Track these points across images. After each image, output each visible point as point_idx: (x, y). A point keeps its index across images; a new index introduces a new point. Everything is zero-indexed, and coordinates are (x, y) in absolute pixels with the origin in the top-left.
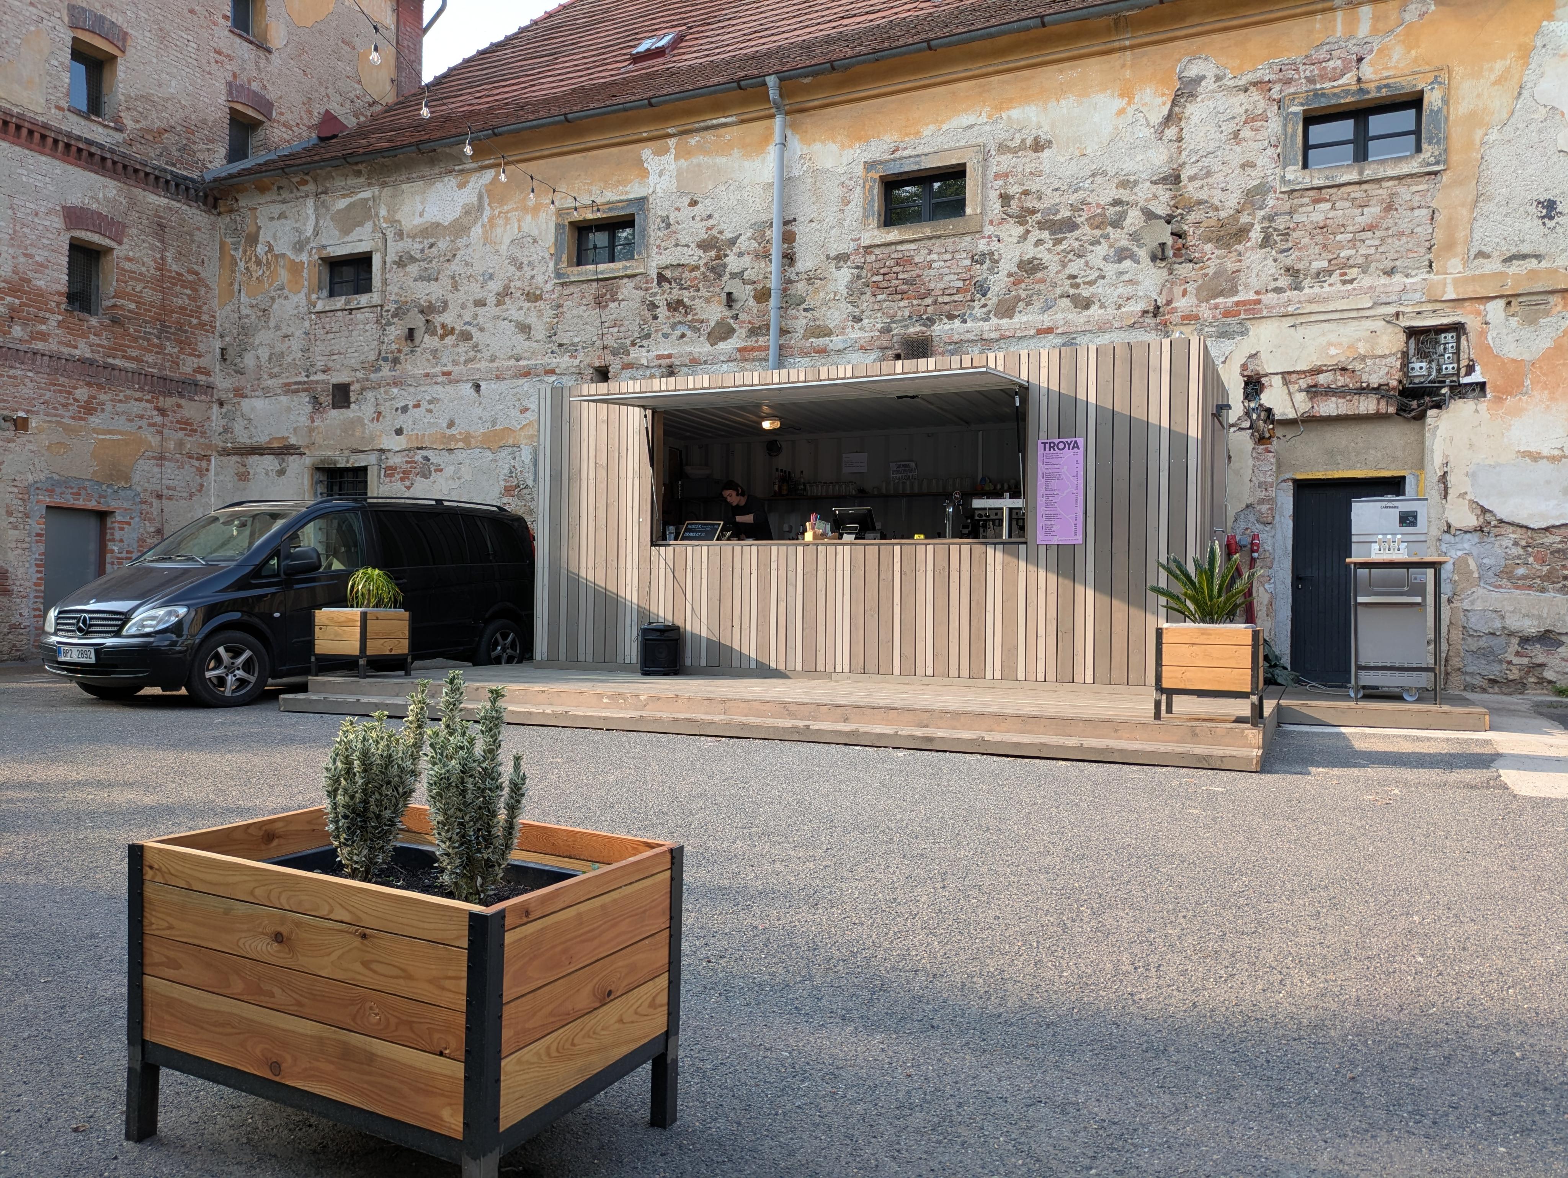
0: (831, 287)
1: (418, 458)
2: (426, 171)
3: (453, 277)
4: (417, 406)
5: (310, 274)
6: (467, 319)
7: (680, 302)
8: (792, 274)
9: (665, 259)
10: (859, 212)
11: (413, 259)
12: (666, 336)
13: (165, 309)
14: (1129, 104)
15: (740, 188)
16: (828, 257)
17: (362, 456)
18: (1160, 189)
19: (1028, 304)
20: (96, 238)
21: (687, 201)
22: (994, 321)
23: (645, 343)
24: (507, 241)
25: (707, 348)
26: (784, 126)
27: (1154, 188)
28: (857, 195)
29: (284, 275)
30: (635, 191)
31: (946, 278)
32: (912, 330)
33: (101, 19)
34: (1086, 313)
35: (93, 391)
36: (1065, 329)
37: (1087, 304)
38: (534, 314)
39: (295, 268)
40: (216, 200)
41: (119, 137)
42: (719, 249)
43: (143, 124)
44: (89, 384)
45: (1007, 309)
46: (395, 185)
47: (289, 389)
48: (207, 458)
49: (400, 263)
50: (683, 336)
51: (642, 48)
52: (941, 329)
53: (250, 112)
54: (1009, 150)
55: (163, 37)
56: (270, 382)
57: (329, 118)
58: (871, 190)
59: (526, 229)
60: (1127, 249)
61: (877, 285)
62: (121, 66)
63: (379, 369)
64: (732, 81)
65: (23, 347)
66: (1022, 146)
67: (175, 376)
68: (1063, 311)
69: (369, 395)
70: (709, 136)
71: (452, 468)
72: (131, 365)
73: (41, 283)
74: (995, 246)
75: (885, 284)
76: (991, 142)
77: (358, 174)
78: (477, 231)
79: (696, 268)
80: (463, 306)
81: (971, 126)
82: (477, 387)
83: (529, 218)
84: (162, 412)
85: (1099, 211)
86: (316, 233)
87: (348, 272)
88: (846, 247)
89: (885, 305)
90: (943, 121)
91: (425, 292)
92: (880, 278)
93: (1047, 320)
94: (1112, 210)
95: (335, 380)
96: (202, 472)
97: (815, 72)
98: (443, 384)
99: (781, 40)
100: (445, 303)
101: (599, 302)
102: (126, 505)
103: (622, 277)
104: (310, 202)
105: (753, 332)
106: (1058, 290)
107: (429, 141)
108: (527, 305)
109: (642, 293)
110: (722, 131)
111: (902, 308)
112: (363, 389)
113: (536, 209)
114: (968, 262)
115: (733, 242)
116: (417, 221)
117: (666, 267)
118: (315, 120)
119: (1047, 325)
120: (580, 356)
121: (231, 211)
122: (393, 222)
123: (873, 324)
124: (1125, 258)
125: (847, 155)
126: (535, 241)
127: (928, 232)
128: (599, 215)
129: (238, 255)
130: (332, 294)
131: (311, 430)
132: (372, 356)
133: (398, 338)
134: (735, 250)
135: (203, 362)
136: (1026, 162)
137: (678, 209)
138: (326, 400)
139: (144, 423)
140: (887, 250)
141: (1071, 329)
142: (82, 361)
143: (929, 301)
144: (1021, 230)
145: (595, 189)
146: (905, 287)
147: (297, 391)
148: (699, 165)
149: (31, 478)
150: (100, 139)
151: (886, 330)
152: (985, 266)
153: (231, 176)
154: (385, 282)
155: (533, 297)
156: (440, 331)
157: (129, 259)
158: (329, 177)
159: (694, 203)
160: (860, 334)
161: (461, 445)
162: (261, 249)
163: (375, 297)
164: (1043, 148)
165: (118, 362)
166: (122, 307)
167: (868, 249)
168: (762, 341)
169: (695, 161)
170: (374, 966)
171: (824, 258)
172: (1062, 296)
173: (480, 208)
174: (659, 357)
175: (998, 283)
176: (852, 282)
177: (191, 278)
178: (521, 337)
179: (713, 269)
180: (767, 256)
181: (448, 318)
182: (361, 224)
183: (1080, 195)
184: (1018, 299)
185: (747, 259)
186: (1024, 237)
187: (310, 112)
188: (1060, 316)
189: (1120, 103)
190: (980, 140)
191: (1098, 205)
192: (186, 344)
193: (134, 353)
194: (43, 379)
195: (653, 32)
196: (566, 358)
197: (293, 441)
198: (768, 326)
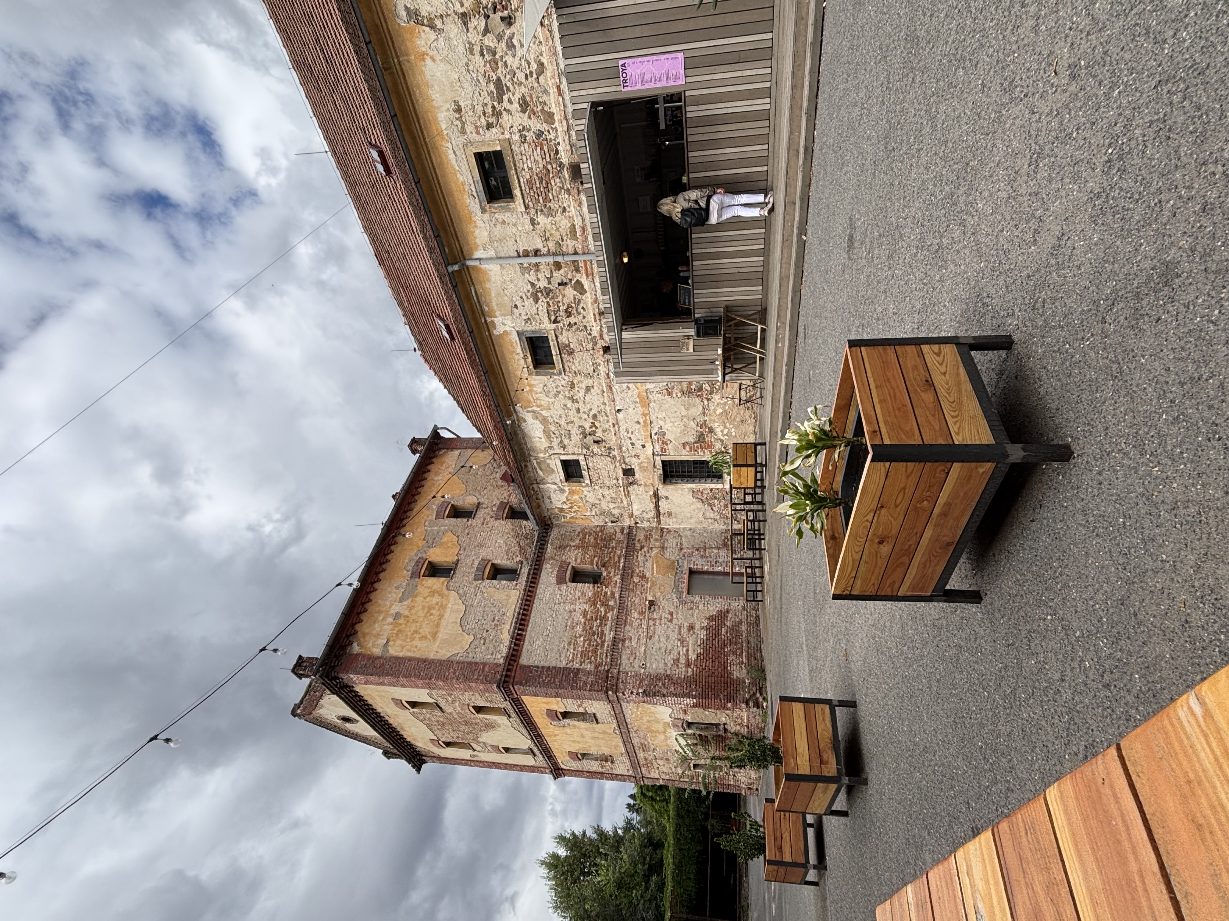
0: (549, 227)
1: (656, 437)
2: (520, 436)
3: (567, 424)
4: (630, 439)
5: (575, 486)
6: (586, 416)
7: (566, 311)
8: (544, 251)
9: (546, 320)
10: (508, 214)
11: (561, 442)
12: (584, 317)
13: (596, 545)
14: (427, 54)
15: (505, 282)
16: (533, 230)
17: (657, 463)
18: (471, 26)
19: (545, 104)
20: (568, 572)
21: (515, 310)
22: (556, 124)
23: (589, 328)
24: (547, 399)
25: (588, 294)
26: (471, 259)
27: (471, 30)
28: (500, 216)
29: (576, 497)
30: (515, 337)
31: (536, 158)
32: (567, 176)
33: (478, 569)
34: (546, 65)
35: (635, 575)
36: (557, 77)
37: (541, 65)
38: (580, 385)
39: (572, 492)
40: (546, 525)
41: (525, 563)
42: (537, 291)
43: (518, 553)
44: (632, 576)
45: (549, 117)
46: (529, 450)
47: (628, 495)
48: (662, 529)
49: (564, 447)
50: (583, 308)
51: (447, 336)
52: (565, 159)
53: (506, 511)
54: (463, 127)
55: (481, 545)
56: (625, 502)
57: (504, 478)
58: (496, 209)
59: (540, 390)
60: (507, 43)
61: (545, 200)
62: (498, 562)
63: (614, 456)
64: (454, 290)
65: (618, 601)
66: (460, 119)
67: (626, 542)
68: (546, 80)
69: (627, 460)
70: (483, 299)
71: (660, 422)
72: (622, 560)
73: (590, 594)
74: (515, 129)
75: (544, 195)
76: (460, 138)
77: (526, 466)
78: (544, 413)
79: (548, 303)
80: (580, 418)
81: (454, 152)
82: (619, 411)
83: (535, 389)
84: (642, 547)
85: (488, 65)
86: (555, 484)
87: (571, 470)
88: (527, 221)
89: (555, 194)
90: (454, 169)
91: (576, 437)
92: (541, 198)
93: (553, 91)
94: (486, 56)
95: (622, 476)
96: (669, 531)
97: (441, 246)
98: (619, 427)
99: (430, 263)
100: (580, 427)
101: (571, 353)
102: (685, 563)
103: (558, 342)
104: (541, 486)
105: (577, 270)
106: (536, 85)
107: (506, 435)
108: (576, 389)
109: (564, 331)
110: (479, 294)
111: (555, 183)
112: (625, 463)
113: (531, 386)
114: (526, 145)
115: (533, 285)
116: (543, 440)
117: (550, 319)
118: (506, 484)
119: (555, 90)
120: (599, 361)
121: (550, 519)
122: (546, 451)
123: (566, 200)
124: (512, 42)
125: (480, 224)
126: (545, 385)
127: (513, 172)
128: (529, 355)
129: (569, 516)
130: (582, 476)
131: (646, 485)
132: (609, 459)
133: (599, 448)
134: (536, 283)
135: (618, 531)
136: (468, 117)
137: (520, 314)
138: (631, 479)
139: (648, 555)
140: (525, 195)
141: (556, 73)
142: (622, 579)
143: (549, 167)
144: (504, 113)
145: (517, 357)
146: (544, 182)
147: (628, 492)
148: (497, 305)
149: (675, 600)
150: (527, 570)
151: (568, 191)
152: (527, 134)
153: (535, 519)
154: (573, 454)
155: (573, 386)
156: (594, 429)
157: (576, 560)
158: (529, 478)
159: (516, 307)
160: (572, 207)
161: (648, 418)
162: (565, 507)
163: (581, 458)
164: (459, 106)
165: (621, 565)
166: (597, 563)
167: (527, 207)
168: (581, 264)
169: (495, 307)
170: (898, 502)
171: (534, 233)
172: (538, 83)
173: (533, 412)
174: (595, 321)
175: (536, 125)
176: (545, 214)
177: (581, 535)
178: (592, 391)
179: (548, 294)
180: (537, 265)
181: (587, 425)
182: (548, 465)
183: (481, 79)
184: (542, 110)
185: (540, 276)
186: (508, 111)
187: (502, 486)
188: (550, 83)
189: (428, 61)
190: (461, 146)
191: (485, 66)
192: (611, 538)
193: (617, 559)
194: (632, 594)
195: (438, 330)
196: (600, 368)
197: (652, 493)
198: (574, 262)
